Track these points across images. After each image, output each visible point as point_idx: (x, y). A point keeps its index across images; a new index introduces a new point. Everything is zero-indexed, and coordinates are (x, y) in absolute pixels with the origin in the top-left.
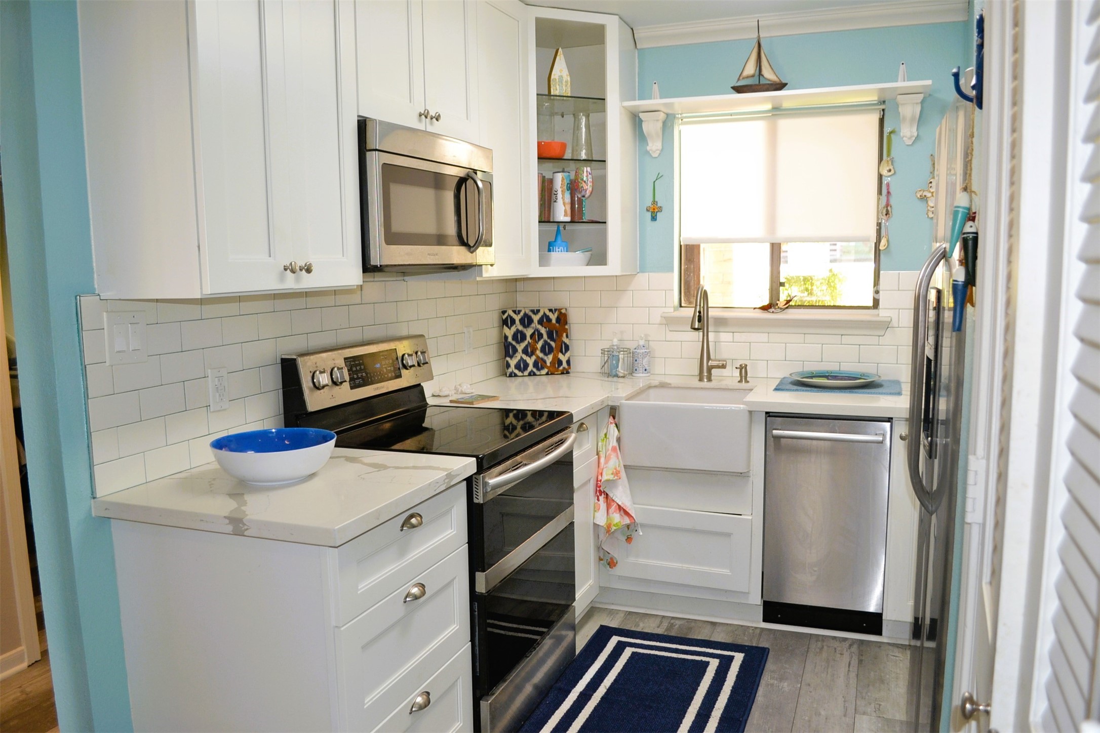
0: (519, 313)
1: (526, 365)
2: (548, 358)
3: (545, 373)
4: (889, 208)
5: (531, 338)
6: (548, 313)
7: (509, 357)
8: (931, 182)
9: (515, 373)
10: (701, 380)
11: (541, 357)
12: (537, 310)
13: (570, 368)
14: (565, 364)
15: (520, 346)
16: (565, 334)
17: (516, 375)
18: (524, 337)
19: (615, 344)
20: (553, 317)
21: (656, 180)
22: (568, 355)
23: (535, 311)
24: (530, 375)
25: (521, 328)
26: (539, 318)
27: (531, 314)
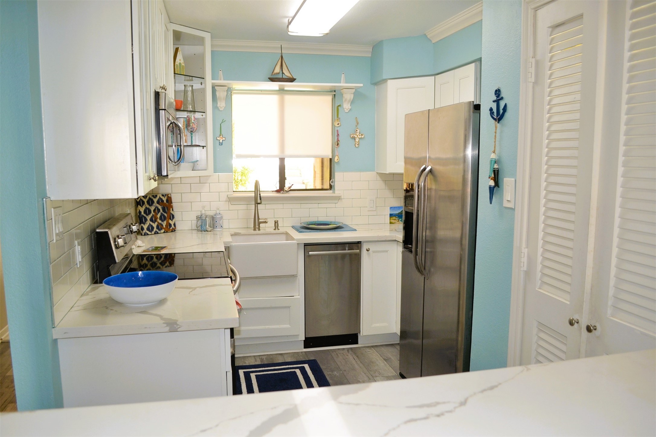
0: (146, 198)
1: (153, 228)
2: (164, 223)
3: (163, 232)
4: (339, 142)
5: (154, 212)
6: (162, 197)
7: (143, 224)
8: (357, 131)
9: (147, 233)
10: (255, 230)
11: (160, 222)
12: (155, 195)
13: (176, 228)
14: (173, 226)
15: (148, 217)
16: (171, 209)
17: (148, 234)
18: (150, 212)
19: (203, 213)
20: (165, 199)
21: (222, 123)
22: (174, 220)
23: (155, 196)
24: (155, 233)
25: (148, 206)
26: (157, 200)
27: (152, 198)
